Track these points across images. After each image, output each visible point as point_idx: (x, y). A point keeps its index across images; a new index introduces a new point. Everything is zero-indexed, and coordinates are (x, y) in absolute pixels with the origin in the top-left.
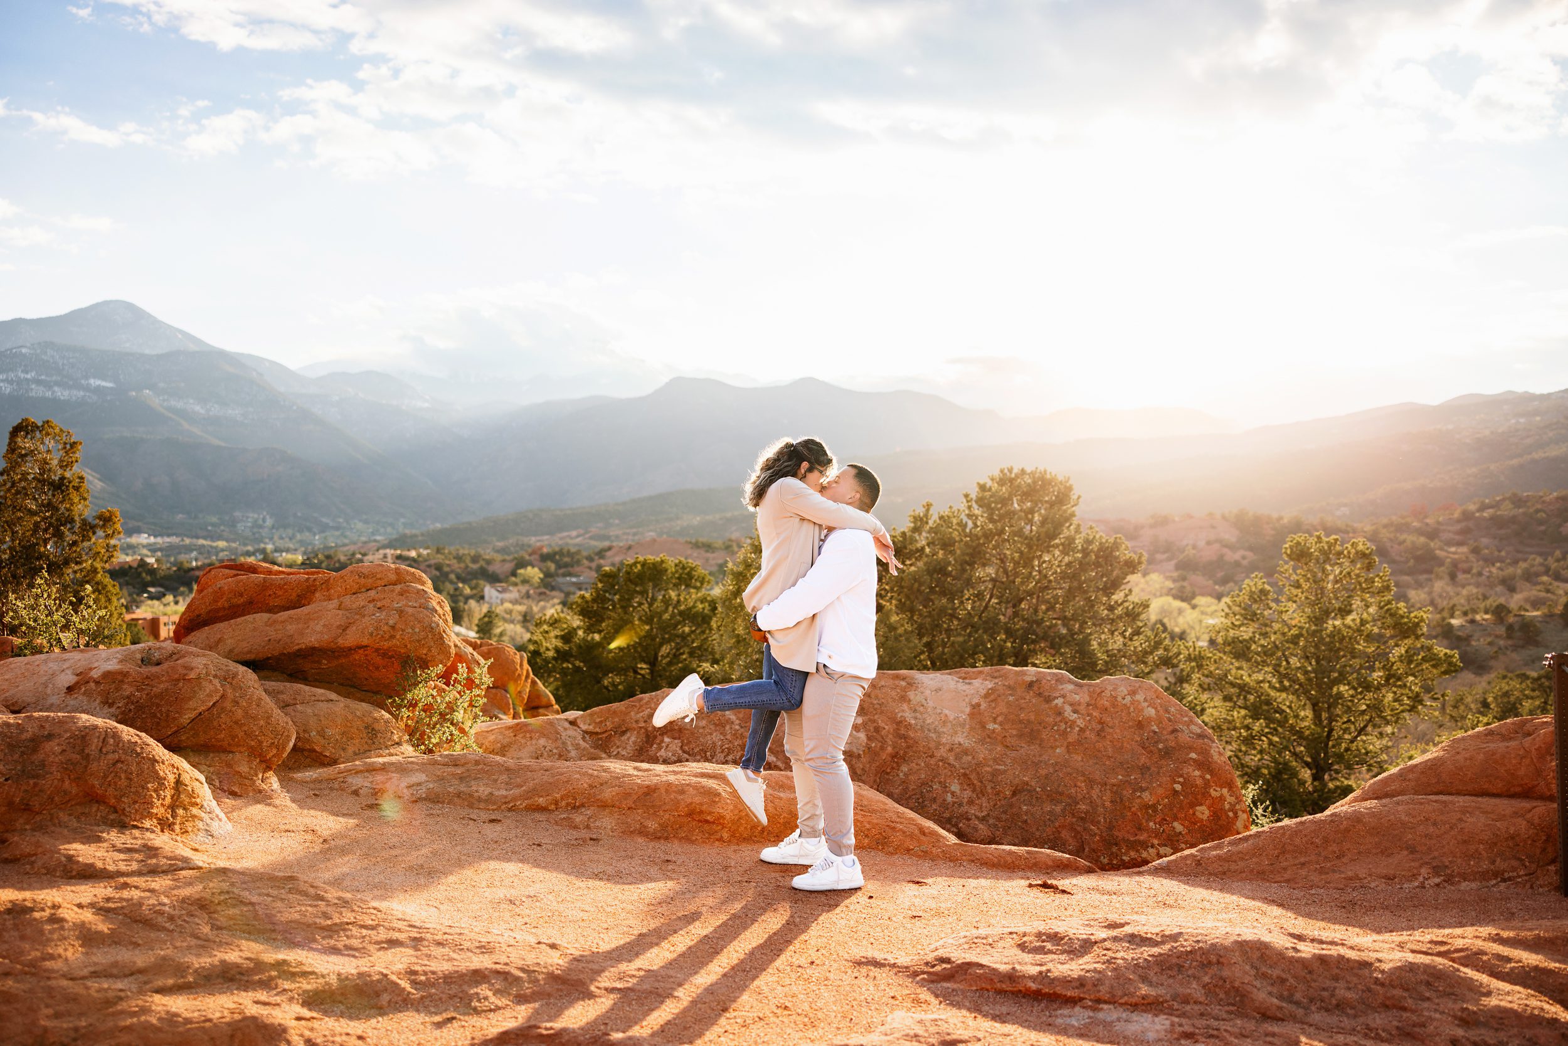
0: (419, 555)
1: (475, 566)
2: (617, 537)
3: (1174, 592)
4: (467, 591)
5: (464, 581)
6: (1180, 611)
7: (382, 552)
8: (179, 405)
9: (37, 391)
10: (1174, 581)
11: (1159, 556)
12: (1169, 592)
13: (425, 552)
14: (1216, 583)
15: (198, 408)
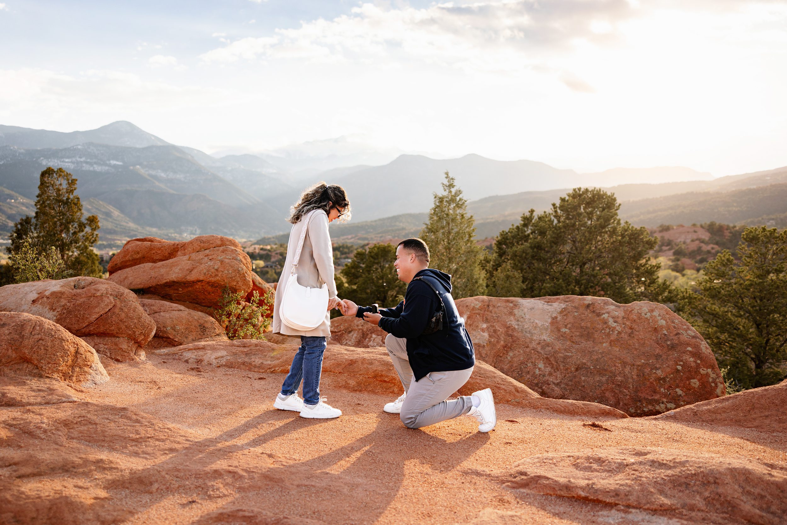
0: (272, 248)
2: (372, 239)
3: (672, 267)
6: (676, 278)
7: (253, 246)
8: (153, 173)
9: (86, 167)
10: (673, 261)
11: (664, 248)
12: (670, 267)
13: (274, 247)
14: (696, 262)
15: (163, 175)
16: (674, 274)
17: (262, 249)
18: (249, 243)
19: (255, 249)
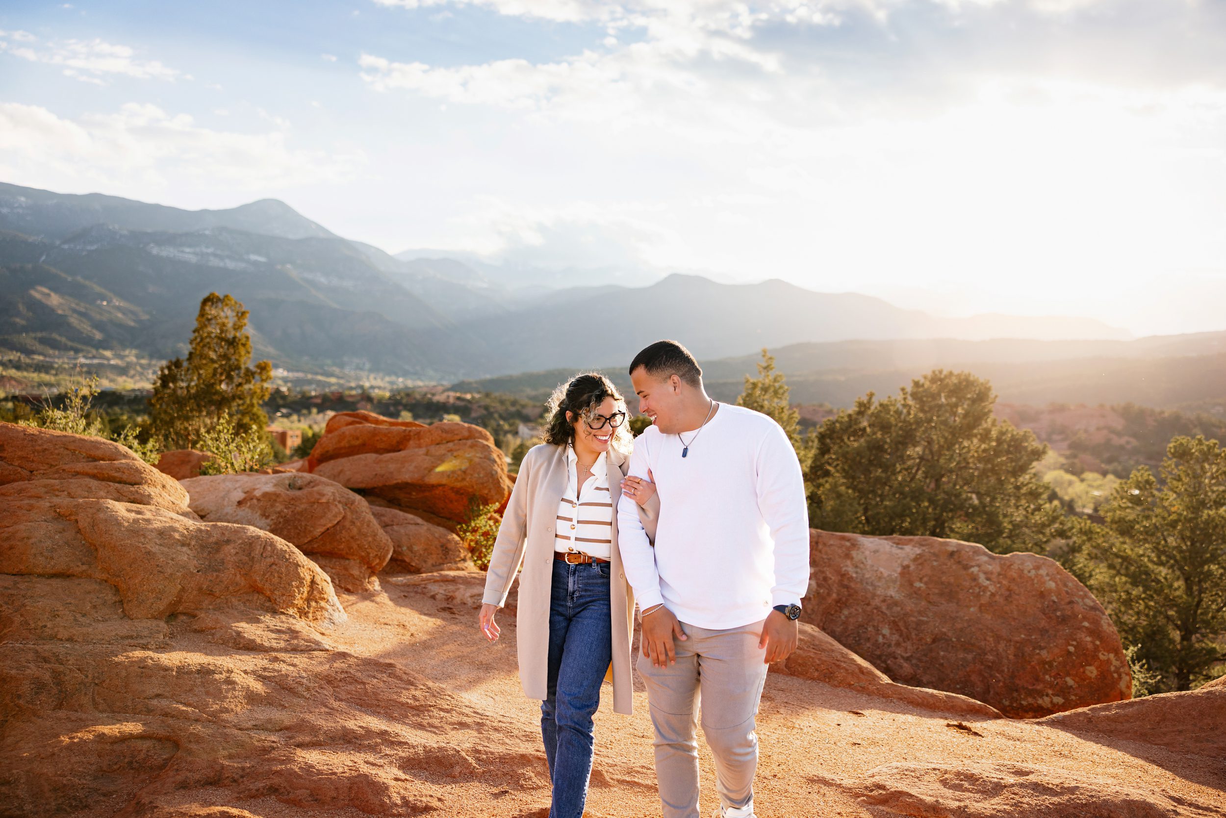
0: (473, 398)
1: (513, 409)
3: (1066, 467)
4: (506, 427)
5: (504, 419)
6: (1070, 483)
7: (446, 394)
8: (309, 276)
9: (214, 262)
10: (1067, 457)
11: (1055, 437)
12: (1062, 467)
13: (477, 396)
14: (1102, 462)
15: (323, 280)
16: (1068, 477)
17: (459, 398)
18: (440, 389)
19: (448, 397)
